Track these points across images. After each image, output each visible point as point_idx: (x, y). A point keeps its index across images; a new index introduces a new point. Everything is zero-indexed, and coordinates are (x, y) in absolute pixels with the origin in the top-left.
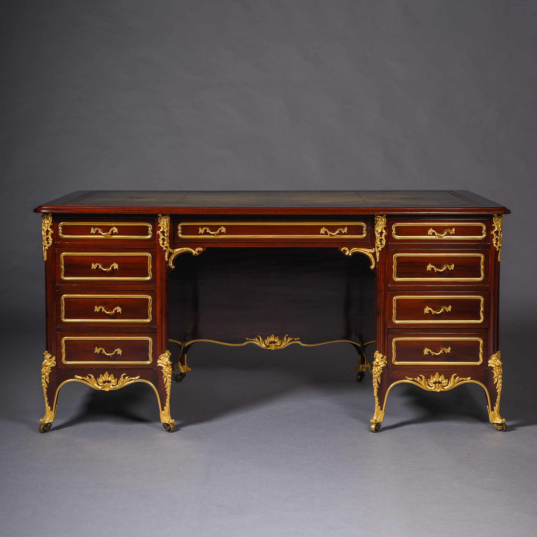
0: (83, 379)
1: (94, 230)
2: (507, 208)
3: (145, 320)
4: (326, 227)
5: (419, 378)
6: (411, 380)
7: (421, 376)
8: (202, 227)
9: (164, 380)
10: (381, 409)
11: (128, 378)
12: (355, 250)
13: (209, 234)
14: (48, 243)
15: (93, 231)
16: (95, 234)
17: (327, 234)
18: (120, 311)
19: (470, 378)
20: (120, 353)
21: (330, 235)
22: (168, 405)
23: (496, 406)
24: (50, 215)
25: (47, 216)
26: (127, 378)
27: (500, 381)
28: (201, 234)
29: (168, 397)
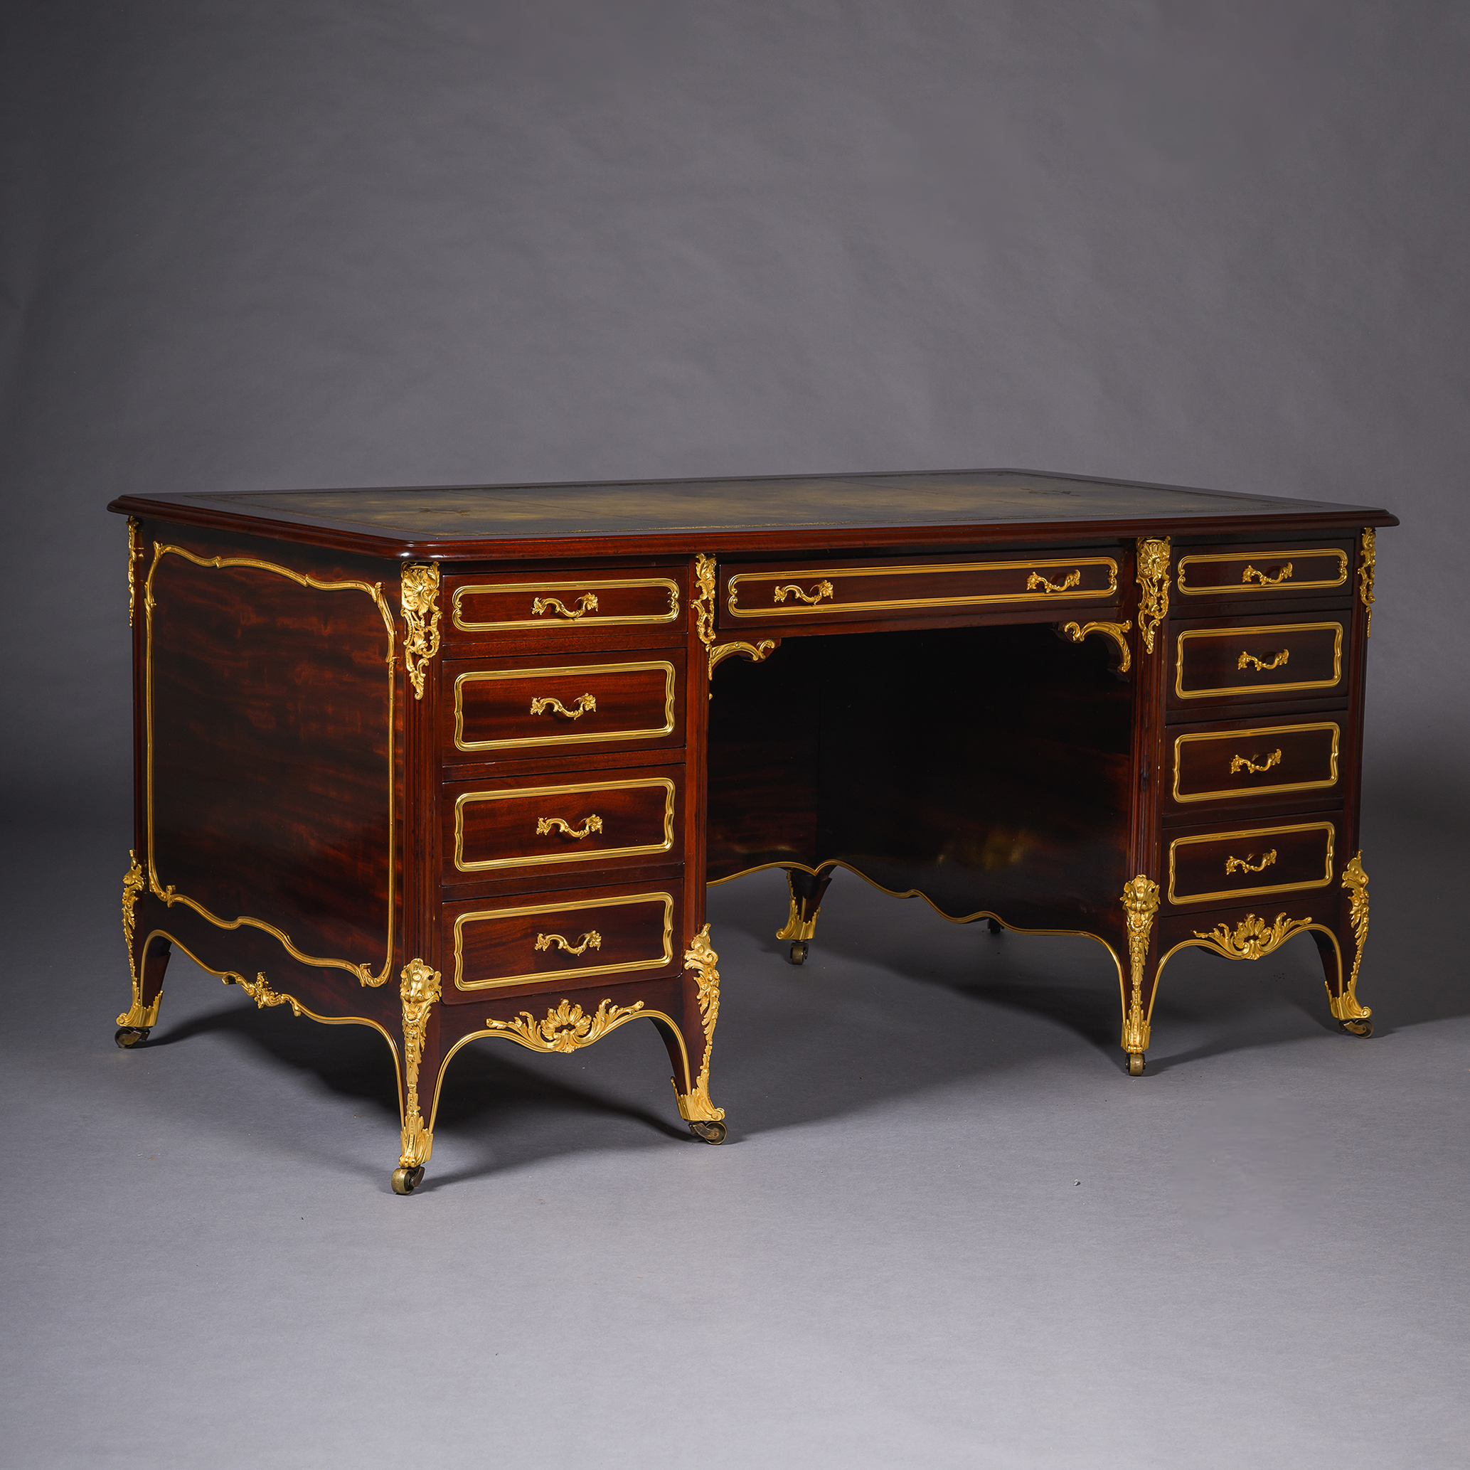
0: (507, 1029)
1: (543, 606)
2: (1388, 513)
3: (658, 847)
4: (1040, 572)
5: (1217, 932)
6: (1205, 939)
7: (1223, 925)
8: (783, 583)
9: (701, 1005)
10: (1145, 1019)
11: (617, 1009)
12: (1093, 626)
13: (800, 602)
14: (429, 648)
15: (538, 607)
16: (545, 616)
17: (1045, 591)
18: (599, 827)
19: (1310, 919)
20: (596, 943)
21: (1053, 591)
22: (705, 1071)
23: (1352, 980)
24: (435, 565)
25: (427, 569)
26: (612, 1010)
27: (1365, 920)
28: (779, 604)
29: (708, 1049)
